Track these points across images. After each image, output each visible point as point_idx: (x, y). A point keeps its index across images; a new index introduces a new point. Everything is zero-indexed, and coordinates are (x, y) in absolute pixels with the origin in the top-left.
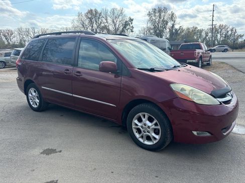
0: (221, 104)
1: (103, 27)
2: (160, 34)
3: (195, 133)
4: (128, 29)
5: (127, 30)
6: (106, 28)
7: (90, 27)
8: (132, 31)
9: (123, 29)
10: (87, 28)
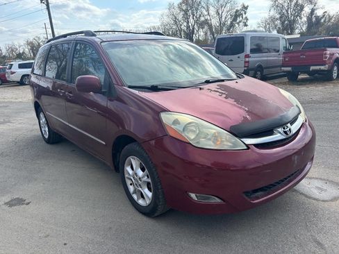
0: (248, 148)
1: (203, 21)
2: (290, 26)
3: (193, 196)
4: (240, 22)
5: (238, 23)
6: (208, 23)
7: (185, 24)
8: (246, 25)
9: (231, 23)
10: (181, 25)
